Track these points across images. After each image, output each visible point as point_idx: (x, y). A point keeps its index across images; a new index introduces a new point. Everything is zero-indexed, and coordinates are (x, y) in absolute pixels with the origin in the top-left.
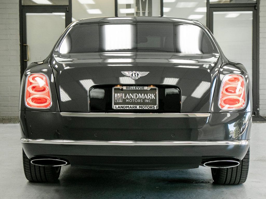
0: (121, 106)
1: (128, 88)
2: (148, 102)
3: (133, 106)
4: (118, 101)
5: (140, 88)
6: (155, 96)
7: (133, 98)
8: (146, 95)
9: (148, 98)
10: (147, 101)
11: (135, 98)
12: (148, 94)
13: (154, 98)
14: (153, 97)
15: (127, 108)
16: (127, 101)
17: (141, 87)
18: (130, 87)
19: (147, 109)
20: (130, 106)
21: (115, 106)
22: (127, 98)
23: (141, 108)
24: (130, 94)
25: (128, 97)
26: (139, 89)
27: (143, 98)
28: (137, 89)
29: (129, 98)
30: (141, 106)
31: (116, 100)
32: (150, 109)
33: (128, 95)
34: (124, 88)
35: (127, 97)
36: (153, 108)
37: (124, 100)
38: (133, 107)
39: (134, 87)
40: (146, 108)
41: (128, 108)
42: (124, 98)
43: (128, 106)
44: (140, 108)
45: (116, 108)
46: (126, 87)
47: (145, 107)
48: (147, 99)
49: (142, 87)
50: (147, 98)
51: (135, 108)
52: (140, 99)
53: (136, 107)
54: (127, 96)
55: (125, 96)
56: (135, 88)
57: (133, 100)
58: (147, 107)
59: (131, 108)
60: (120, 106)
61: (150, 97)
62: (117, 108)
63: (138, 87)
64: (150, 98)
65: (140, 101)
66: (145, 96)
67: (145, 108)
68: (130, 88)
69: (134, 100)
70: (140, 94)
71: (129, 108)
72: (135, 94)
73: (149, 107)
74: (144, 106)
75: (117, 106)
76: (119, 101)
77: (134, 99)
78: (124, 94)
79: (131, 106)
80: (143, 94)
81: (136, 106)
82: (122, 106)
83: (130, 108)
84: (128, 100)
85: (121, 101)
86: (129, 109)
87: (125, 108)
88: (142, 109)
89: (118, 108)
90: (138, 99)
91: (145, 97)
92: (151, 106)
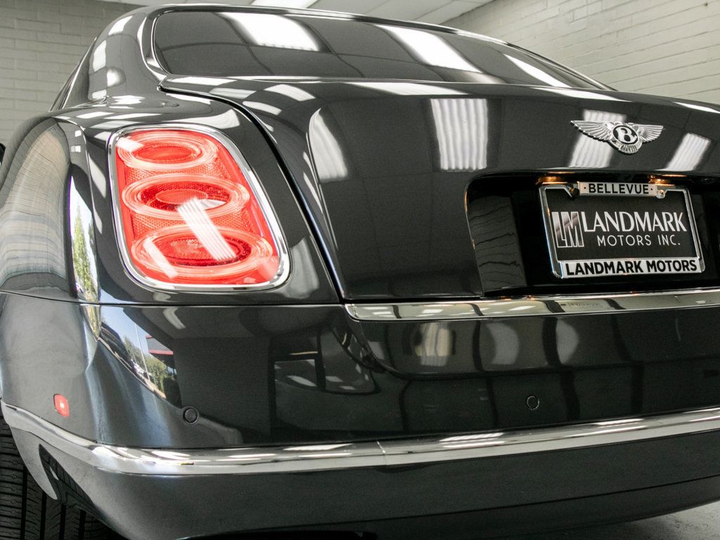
0: (586, 265)
1: (596, 188)
2: (667, 243)
3: (627, 263)
4: (569, 244)
5: (634, 187)
6: (685, 221)
7: (618, 230)
8: (656, 217)
9: (664, 228)
10: (665, 240)
11: (624, 230)
12: (664, 214)
13: (685, 230)
14: (679, 222)
15: (607, 272)
16: (601, 241)
17: (638, 185)
18: (603, 187)
19: (673, 271)
20: (615, 262)
21: (563, 264)
22: (599, 229)
23: (656, 271)
24: (607, 214)
25: (601, 225)
26: (633, 193)
27: (650, 230)
28: (627, 193)
29: (604, 230)
30: (654, 262)
31: (559, 239)
32: (682, 271)
33: (597, 217)
34: (583, 188)
35: (595, 225)
36: (690, 267)
37: (590, 239)
38: (628, 268)
39: (617, 186)
40: (670, 270)
41: (610, 273)
42: (586, 230)
43: (608, 261)
44: (652, 271)
45: (569, 273)
46: (586, 184)
47: (666, 264)
48: (665, 233)
49: (642, 185)
50: (663, 230)
51: (634, 269)
52: (642, 233)
53: (638, 267)
54: (598, 223)
55: (590, 223)
56: (620, 189)
57: (618, 239)
58: (671, 264)
59: (623, 269)
60: (582, 262)
61: (669, 222)
62: (573, 274)
63: (630, 185)
64: (673, 230)
65: (644, 241)
66: (656, 223)
67: (667, 271)
68: (604, 190)
69: (624, 239)
70: (636, 214)
71: (614, 272)
72: (621, 213)
73: (677, 265)
74: (664, 260)
75: (573, 264)
76: (572, 245)
77: (621, 232)
78: (583, 213)
79: (619, 264)
80: (647, 214)
81: (637, 261)
82: (588, 262)
83: (618, 270)
84: (603, 238)
85: (578, 245)
86: (616, 274)
87: (602, 271)
88: (658, 272)
89: (577, 272)
90: (634, 233)
91: (654, 225)
92: (683, 261)
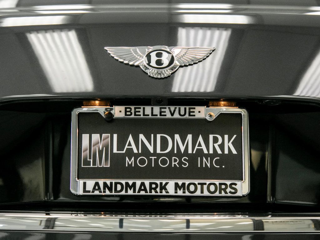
0: (105, 184)
1: (133, 111)
2: (209, 165)
3: (151, 184)
4: (94, 163)
5: (177, 110)
6: (238, 144)
7: (152, 152)
8: (200, 139)
9: (208, 150)
10: (207, 163)
11: (159, 151)
12: (211, 137)
13: (234, 152)
14: (229, 146)
15: (126, 191)
16: (129, 161)
17: (182, 108)
18: (141, 110)
19: (206, 193)
20: (138, 183)
21: (81, 182)
22: (130, 151)
23: (184, 192)
24: (142, 137)
25: (134, 146)
26: (176, 116)
27: (190, 151)
28: (169, 116)
29: (135, 151)
30: (184, 184)
31: (85, 160)
32: (217, 194)
33: (130, 138)
34: (118, 112)
35: (126, 147)
36: (229, 190)
37: (117, 160)
38: (151, 188)
39: (157, 110)
40: (202, 192)
41: (130, 192)
42: (115, 151)
43: (131, 182)
44: (180, 193)
45: (85, 191)
46: (122, 108)
47: (199, 187)
48: (207, 156)
49: (187, 108)
50: (206, 151)
51: (158, 190)
52: (179, 155)
53: (163, 187)
54: (130, 144)
55: (122, 143)
56: (161, 112)
57: (150, 161)
58: (205, 187)
59: (145, 190)
60: (101, 182)
61: (216, 145)
62: (89, 192)
63: (172, 108)
64: (219, 152)
65: (180, 163)
66: (200, 145)
67: (198, 193)
68: (141, 113)
69: (156, 161)
70: (177, 137)
71: (134, 191)
72: (159, 136)
73: (212, 188)
74: (196, 182)
75: (90, 184)
76: (98, 165)
77: (155, 154)
78: (115, 136)
79: (143, 184)
80: (190, 137)
81: (164, 182)
82: (108, 182)
83: (140, 190)
84: (133, 159)
85: (104, 165)
86: (136, 194)
87: (121, 190)
88: (187, 194)
89: (94, 189)
90: (170, 155)
91: (196, 147)
92: (220, 184)
